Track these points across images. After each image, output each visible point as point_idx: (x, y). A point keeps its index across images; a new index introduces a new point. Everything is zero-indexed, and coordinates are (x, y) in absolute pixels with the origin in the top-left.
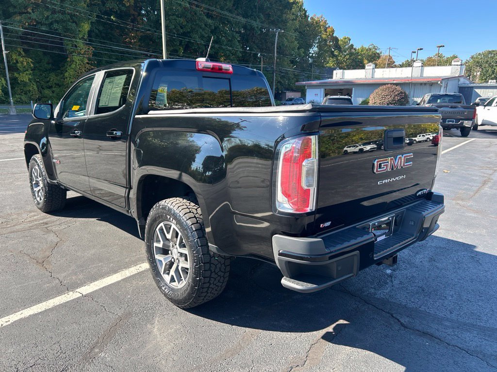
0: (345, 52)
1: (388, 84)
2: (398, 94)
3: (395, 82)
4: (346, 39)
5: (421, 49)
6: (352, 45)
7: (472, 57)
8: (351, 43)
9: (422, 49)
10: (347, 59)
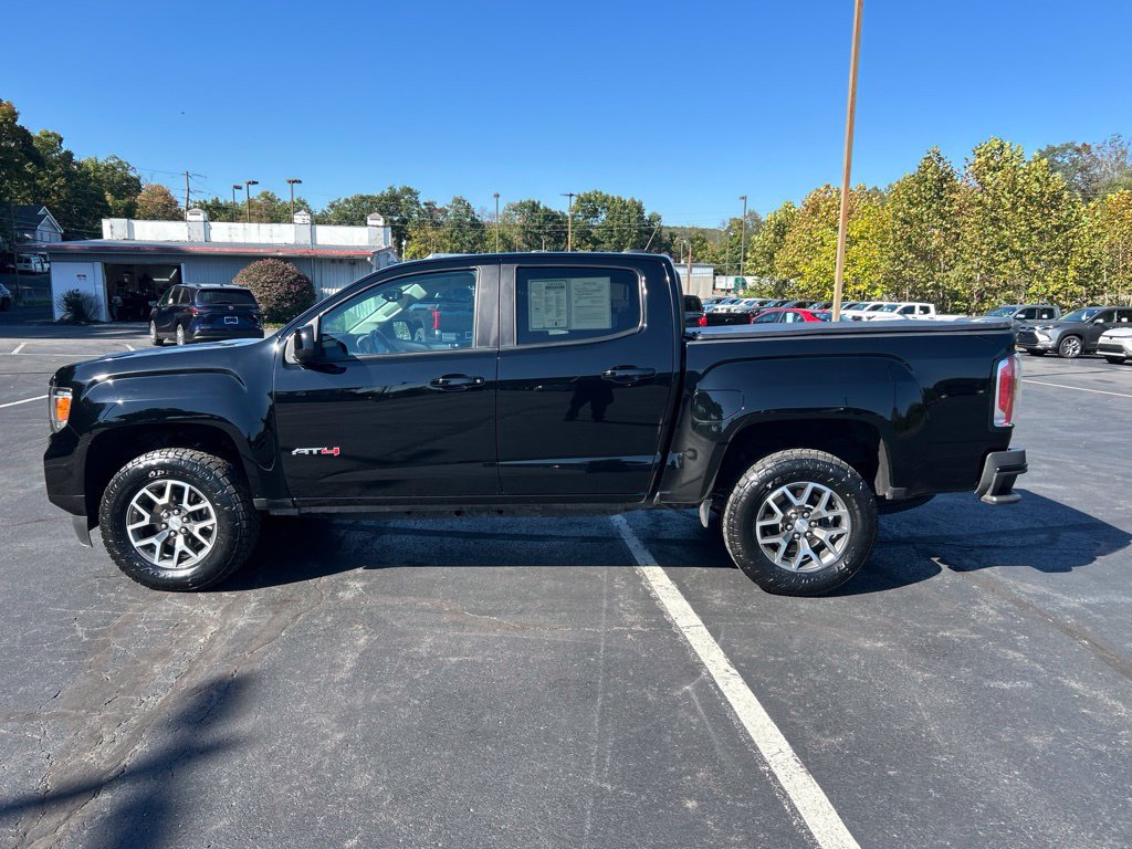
0: (53, 168)
1: (267, 258)
2: (295, 280)
3: (280, 254)
4: (48, 136)
5: (255, 183)
6: (69, 155)
7: (332, 206)
8: (65, 147)
9: (257, 183)
10: (60, 187)
